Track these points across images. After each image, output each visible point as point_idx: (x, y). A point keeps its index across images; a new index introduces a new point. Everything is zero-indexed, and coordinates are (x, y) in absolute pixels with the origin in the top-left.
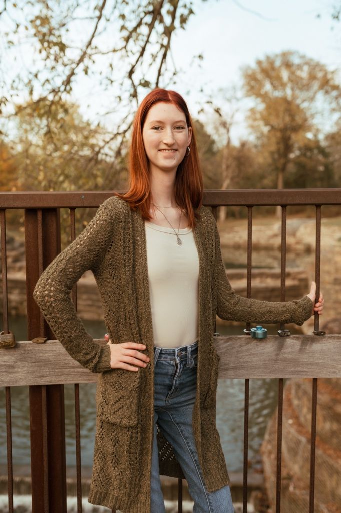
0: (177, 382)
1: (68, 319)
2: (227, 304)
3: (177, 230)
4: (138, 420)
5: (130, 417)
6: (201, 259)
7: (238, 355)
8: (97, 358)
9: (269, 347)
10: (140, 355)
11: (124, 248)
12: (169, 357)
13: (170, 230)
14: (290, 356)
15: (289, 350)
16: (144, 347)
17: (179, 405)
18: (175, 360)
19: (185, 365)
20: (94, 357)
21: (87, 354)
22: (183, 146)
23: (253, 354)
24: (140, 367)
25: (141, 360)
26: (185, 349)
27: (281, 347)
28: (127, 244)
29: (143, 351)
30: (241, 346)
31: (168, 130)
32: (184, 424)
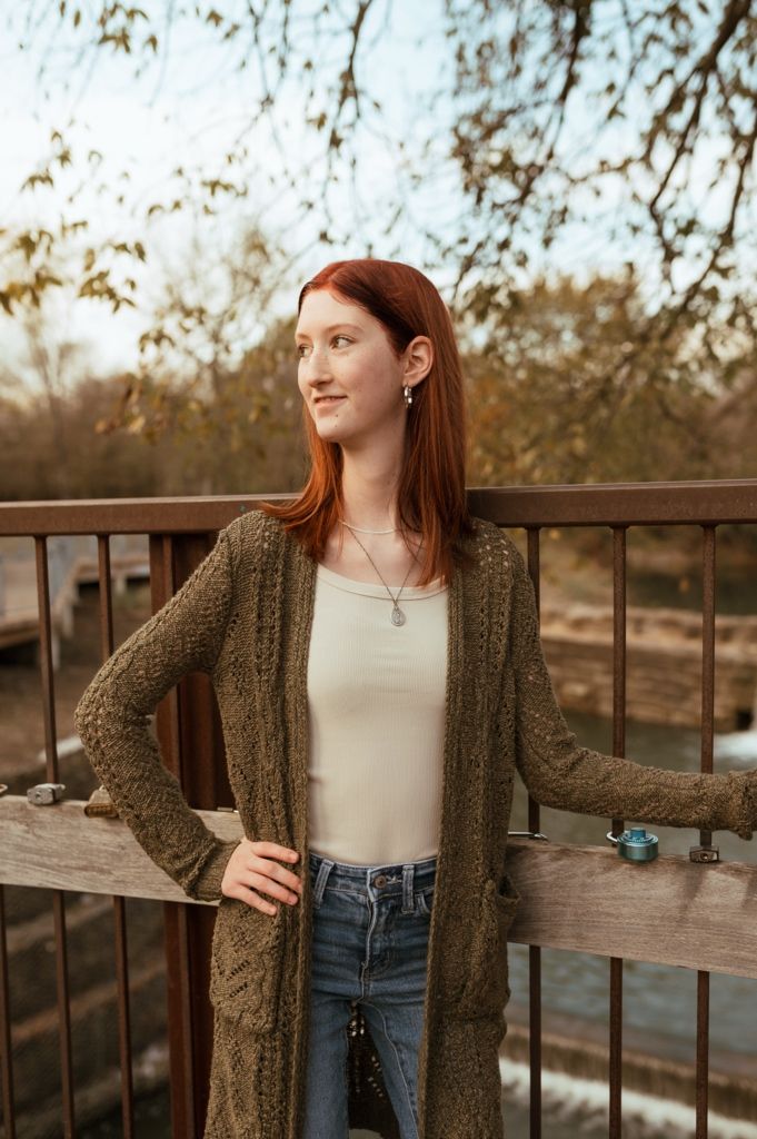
0: (378, 945)
1: (133, 779)
2: (544, 768)
3: (395, 590)
4: (276, 1020)
5: (257, 1011)
6: (454, 661)
7: (586, 895)
8: (196, 870)
9: (661, 888)
10: (284, 875)
11: (259, 630)
12: (353, 885)
14: (717, 918)
15: (715, 899)
16: (294, 857)
17: (398, 1001)
18: (366, 894)
19: (395, 910)
20: (192, 865)
21: (177, 857)
23: (623, 897)
24: (283, 904)
25: (288, 888)
26: (398, 871)
27: (693, 889)
28: (267, 621)
29: (294, 868)
30: (591, 874)
32: (407, 1046)
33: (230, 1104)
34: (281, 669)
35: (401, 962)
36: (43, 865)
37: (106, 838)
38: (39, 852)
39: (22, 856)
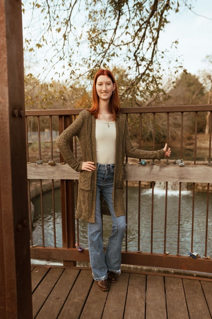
0: (106, 177)
1: (67, 152)
2: (129, 151)
3: (108, 122)
4: (91, 188)
5: (88, 187)
6: (117, 133)
7: (135, 171)
8: (77, 166)
9: (147, 169)
10: (92, 166)
11: (87, 128)
12: (103, 167)
13: (106, 122)
14: (155, 173)
15: (155, 170)
16: (94, 163)
17: (108, 186)
18: (105, 169)
19: (109, 171)
20: (76, 166)
21: (74, 164)
22: (110, 91)
23: (141, 171)
24: (92, 170)
25: (92, 168)
26: (110, 165)
27: (152, 169)
28: (89, 127)
29: (94, 165)
30: (136, 168)
31: (104, 85)
32: (110, 193)
33: (82, 204)
34: (91, 134)
35: (109, 180)
36: (39, 175)
37: (52, 169)
38: (38, 173)
39: (35, 174)
